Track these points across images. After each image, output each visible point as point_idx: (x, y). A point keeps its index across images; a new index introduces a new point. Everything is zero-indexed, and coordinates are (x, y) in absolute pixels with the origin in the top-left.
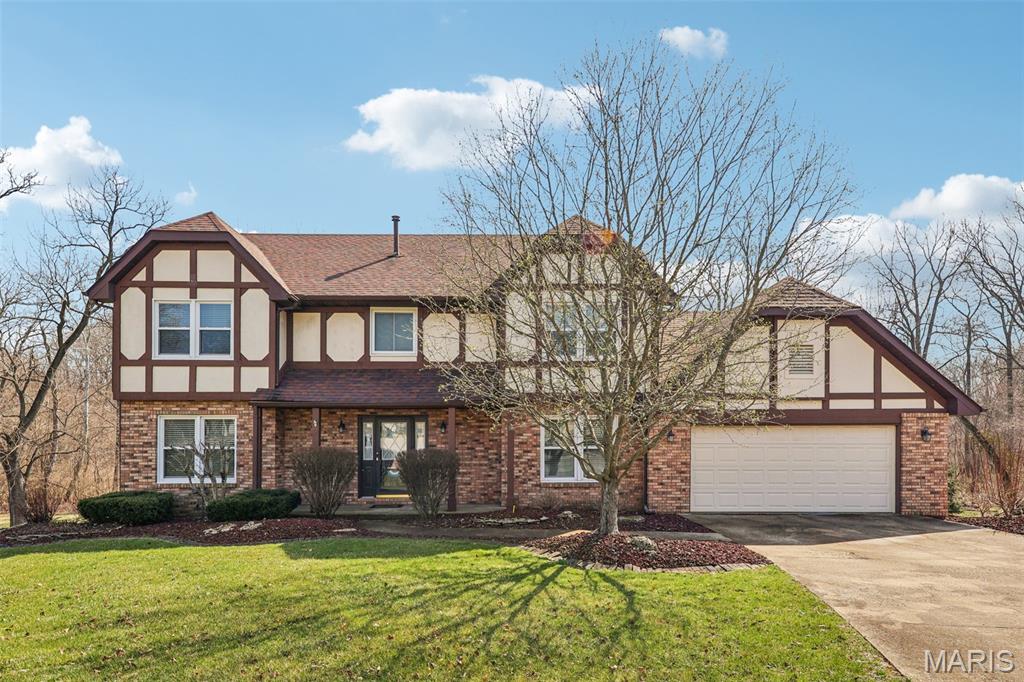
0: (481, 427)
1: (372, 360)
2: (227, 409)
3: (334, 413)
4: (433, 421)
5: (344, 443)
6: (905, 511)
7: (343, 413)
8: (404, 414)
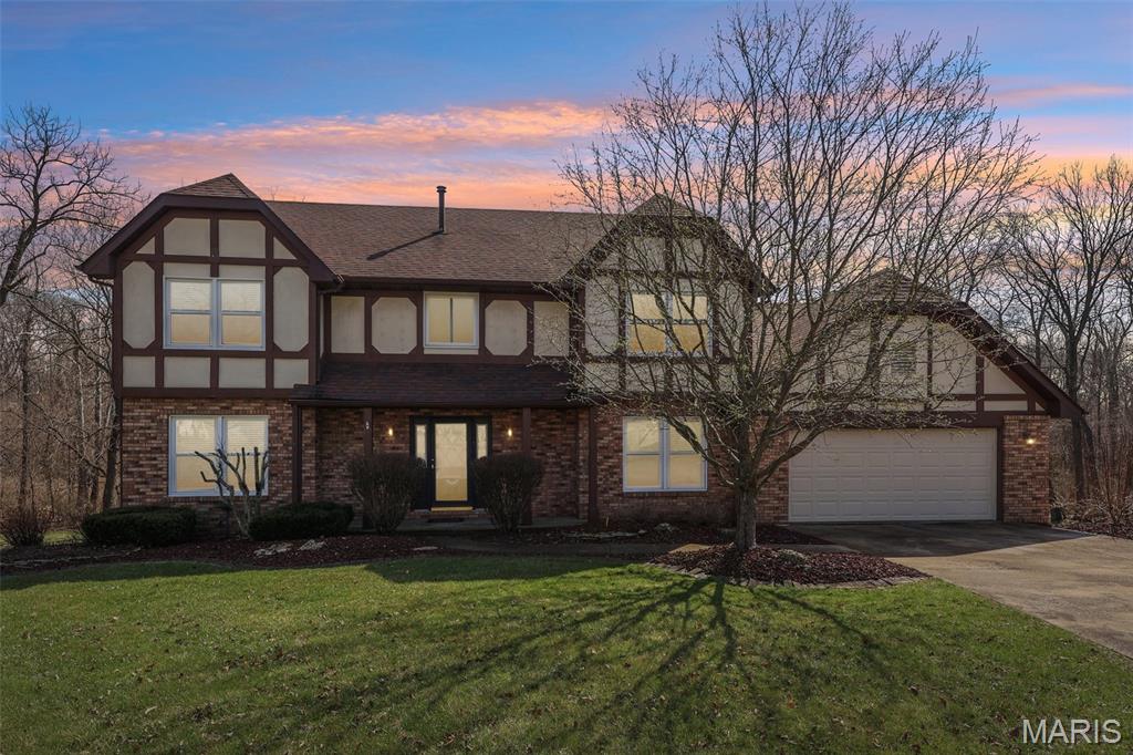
0: (552, 429)
1: (426, 352)
2: (256, 409)
3: (383, 413)
4: (498, 423)
5: (394, 448)
6: (1007, 518)
7: (393, 413)
8: (464, 414)
